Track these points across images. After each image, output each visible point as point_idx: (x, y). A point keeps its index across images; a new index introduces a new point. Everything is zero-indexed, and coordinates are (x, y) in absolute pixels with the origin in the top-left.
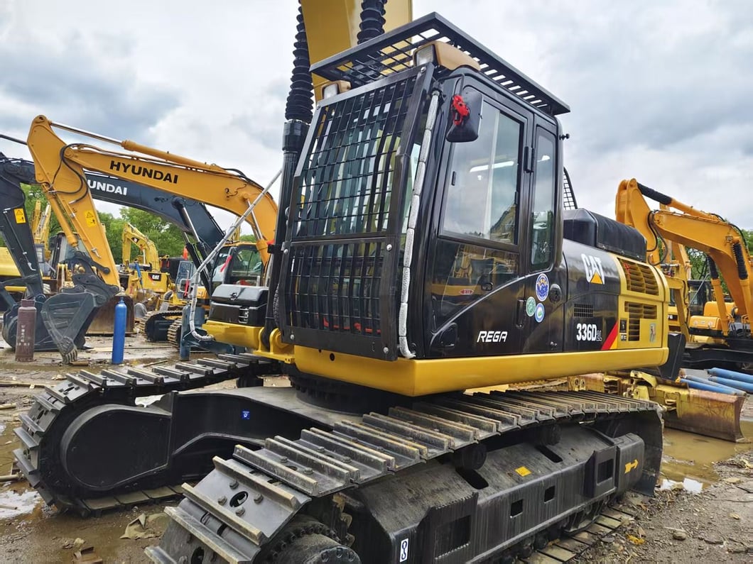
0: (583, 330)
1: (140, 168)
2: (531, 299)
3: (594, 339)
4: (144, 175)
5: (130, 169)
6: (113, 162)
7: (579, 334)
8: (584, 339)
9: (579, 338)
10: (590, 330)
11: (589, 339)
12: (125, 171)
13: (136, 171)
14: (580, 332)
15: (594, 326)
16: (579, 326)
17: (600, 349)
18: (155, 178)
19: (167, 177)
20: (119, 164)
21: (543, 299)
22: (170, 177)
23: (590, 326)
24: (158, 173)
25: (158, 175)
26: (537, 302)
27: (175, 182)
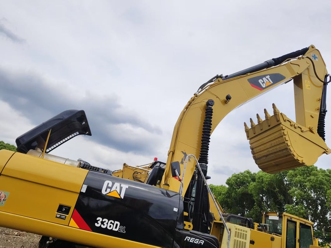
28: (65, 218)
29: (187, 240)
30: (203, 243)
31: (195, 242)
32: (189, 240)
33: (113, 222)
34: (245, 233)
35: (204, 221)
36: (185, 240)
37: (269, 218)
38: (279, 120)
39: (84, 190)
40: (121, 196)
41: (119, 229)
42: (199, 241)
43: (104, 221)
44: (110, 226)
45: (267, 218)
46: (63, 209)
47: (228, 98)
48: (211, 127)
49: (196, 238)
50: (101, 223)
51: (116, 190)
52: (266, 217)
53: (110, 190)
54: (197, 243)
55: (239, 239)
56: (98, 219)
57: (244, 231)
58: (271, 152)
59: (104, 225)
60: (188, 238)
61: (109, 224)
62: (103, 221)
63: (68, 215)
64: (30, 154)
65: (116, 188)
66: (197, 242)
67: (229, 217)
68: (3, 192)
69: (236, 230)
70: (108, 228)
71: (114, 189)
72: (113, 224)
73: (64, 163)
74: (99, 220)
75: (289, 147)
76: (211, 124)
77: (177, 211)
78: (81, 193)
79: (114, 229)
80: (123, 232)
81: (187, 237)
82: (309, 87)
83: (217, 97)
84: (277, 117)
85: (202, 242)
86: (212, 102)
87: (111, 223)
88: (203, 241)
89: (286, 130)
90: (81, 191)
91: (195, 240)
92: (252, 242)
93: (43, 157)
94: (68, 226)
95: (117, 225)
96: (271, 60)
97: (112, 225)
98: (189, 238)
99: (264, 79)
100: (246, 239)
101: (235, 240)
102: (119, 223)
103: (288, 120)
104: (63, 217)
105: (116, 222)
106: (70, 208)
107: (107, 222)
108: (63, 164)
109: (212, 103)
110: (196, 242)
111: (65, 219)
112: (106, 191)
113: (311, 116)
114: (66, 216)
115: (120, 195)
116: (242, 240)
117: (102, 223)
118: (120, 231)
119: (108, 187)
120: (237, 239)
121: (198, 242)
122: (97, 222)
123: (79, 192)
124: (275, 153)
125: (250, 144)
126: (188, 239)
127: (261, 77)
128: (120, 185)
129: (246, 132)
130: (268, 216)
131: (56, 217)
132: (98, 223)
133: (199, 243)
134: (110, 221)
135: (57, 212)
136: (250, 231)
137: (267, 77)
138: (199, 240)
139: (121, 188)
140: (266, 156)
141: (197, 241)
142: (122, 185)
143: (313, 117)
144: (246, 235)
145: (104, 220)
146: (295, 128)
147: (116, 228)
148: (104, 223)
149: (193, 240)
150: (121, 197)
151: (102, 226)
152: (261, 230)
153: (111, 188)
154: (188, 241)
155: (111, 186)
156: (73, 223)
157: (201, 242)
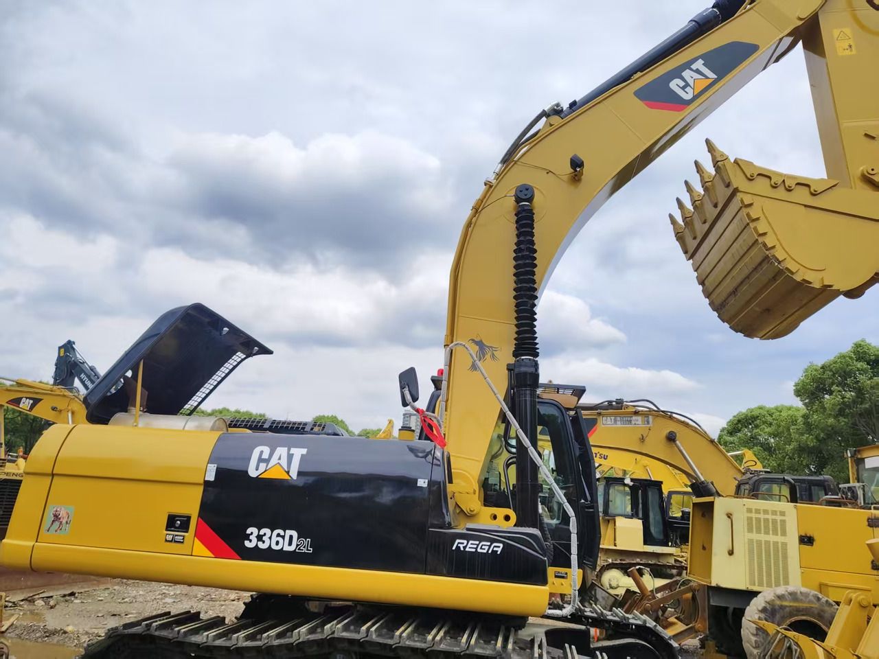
28: (183, 539)
29: (458, 548)
30: (499, 550)
31: (479, 550)
32: (465, 547)
33: (282, 533)
34: (779, 518)
35: (583, 501)
36: (454, 548)
37: (867, 466)
38: (729, 183)
39: (211, 477)
40: (290, 474)
41: (298, 545)
42: (490, 546)
43: (263, 534)
44: (277, 543)
45: (860, 466)
46: (176, 523)
47: (576, 164)
48: (535, 259)
49: (481, 539)
50: (256, 540)
51: (278, 463)
52: (857, 465)
53: (267, 466)
54: (485, 551)
55: (763, 537)
56: (249, 531)
57: (774, 513)
58: (739, 280)
59: (264, 542)
60: (460, 543)
61: (274, 539)
62: (260, 533)
63: (187, 532)
64: (114, 424)
65: (280, 459)
66: (484, 549)
67: (755, 483)
68: (63, 509)
69: (749, 515)
70: (274, 547)
71: (274, 461)
72: (283, 537)
73: (182, 428)
74: (252, 533)
75: (772, 251)
76: (535, 251)
77: (425, 485)
78: (207, 483)
79: (287, 548)
80: (307, 550)
81: (458, 541)
82: (850, 46)
83: (549, 172)
84: (724, 175)
85: (499, 547)
86: (527, 189)
87: (278, 535)
88: (501, 545)
89: (758, 202)
90: (206, 479)
91: (478, 545)
92: (806, 540)
93: (138, 424)
94: (192, 555)
95: (291, 537)
96: (707, 9)
97: (280, 539)
98: (463, 543)
99: (687, 74)
100: (784, 533)
101: (751, 541)
102: (295, 534)
103: (759, 175)
104: (179, 537)
105: (289, 532)
106: (190, 517)
107: (269, 534)
108: (180, 431)
109: (526, 192)
110: (481, 548)
111: (183, 542)
112: (257, 470)
113: (866, 135)
114: (184, 536)
115: (288, 473)
116: (772, 538)
117: (260, 538)
118: (299, 549)
119: (260, 460)
120: (755, 536)
121: (487, 548)
122: (247, 537)
123: (202, 482)
124: (748, 277)
125: (696, 271)
126: (461, 546)
127: (677, 73)
128: (289, 450)
129: (677, 240)
130: (862, 460)
131: (166, 541)
132: (251, 541)
133: (490, 552)
134: (276, 532)
135: (167, 530)
136: (795, 511)
137: (694, 67)
138: (489, 544)
139: (290, 457)
140: (734, 292)
141: (483, 547)
142: (293, 451)
143: (873, 138)
144: (783, 522)
145: (262, 532)
146: (789, 190)
147: (290, 544)
148: (264, 538)
149: (475, 546)
150: (290, 476)
151: (261, 545)
152: (836, 502)
153: (267, 461)
154: (462, 549)
155: (267, 458)
156: (199, 548)
157: (495, 547)
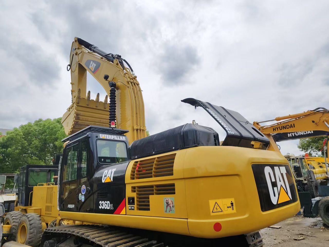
0: (102, 204)
1: (282, 127)
2: (80, 194)
3: (108, 208)
4: (283, 129)
5: (279, 129)
6: (273, 128)
7: (100, 206)
8: (103, 208)
9: (100, 207)
10: (106, 204)
11: (106, 208)
12: (278, 130)
13: (281, 129)
14: (101, 205)
15: (108, 202)
16: (100, 202)
17: (113, 214)
18: (287, 128)
19: (291, 126)
20: (275, 128)
21: (83, 194)
22: (292, 125)
23: (106, 202)
24: (287, 126)
25: (288, 127)
26: (82, 195)
27: (294, 127)
